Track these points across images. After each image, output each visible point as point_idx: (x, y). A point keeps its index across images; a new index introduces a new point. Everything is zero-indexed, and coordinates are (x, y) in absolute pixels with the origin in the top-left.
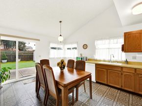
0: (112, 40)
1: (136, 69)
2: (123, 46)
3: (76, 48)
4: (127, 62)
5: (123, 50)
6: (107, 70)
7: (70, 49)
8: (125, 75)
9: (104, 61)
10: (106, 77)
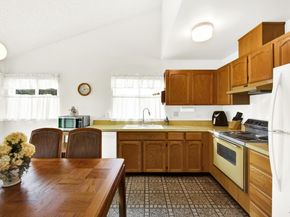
0: (145, 81)
1: (185, 133)
2: (163, 93)
3: (53, 92)
4: (167, 122)
5: (163, 101)
6: (142, 141)
7: (32, 92)
8: (171, 146)
9: (131, 123)
10: (139, 157)
